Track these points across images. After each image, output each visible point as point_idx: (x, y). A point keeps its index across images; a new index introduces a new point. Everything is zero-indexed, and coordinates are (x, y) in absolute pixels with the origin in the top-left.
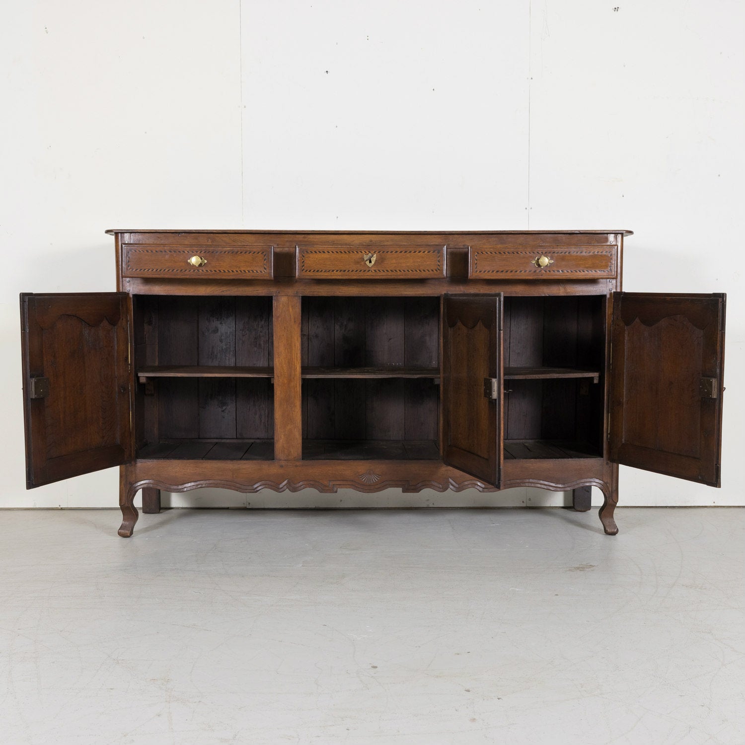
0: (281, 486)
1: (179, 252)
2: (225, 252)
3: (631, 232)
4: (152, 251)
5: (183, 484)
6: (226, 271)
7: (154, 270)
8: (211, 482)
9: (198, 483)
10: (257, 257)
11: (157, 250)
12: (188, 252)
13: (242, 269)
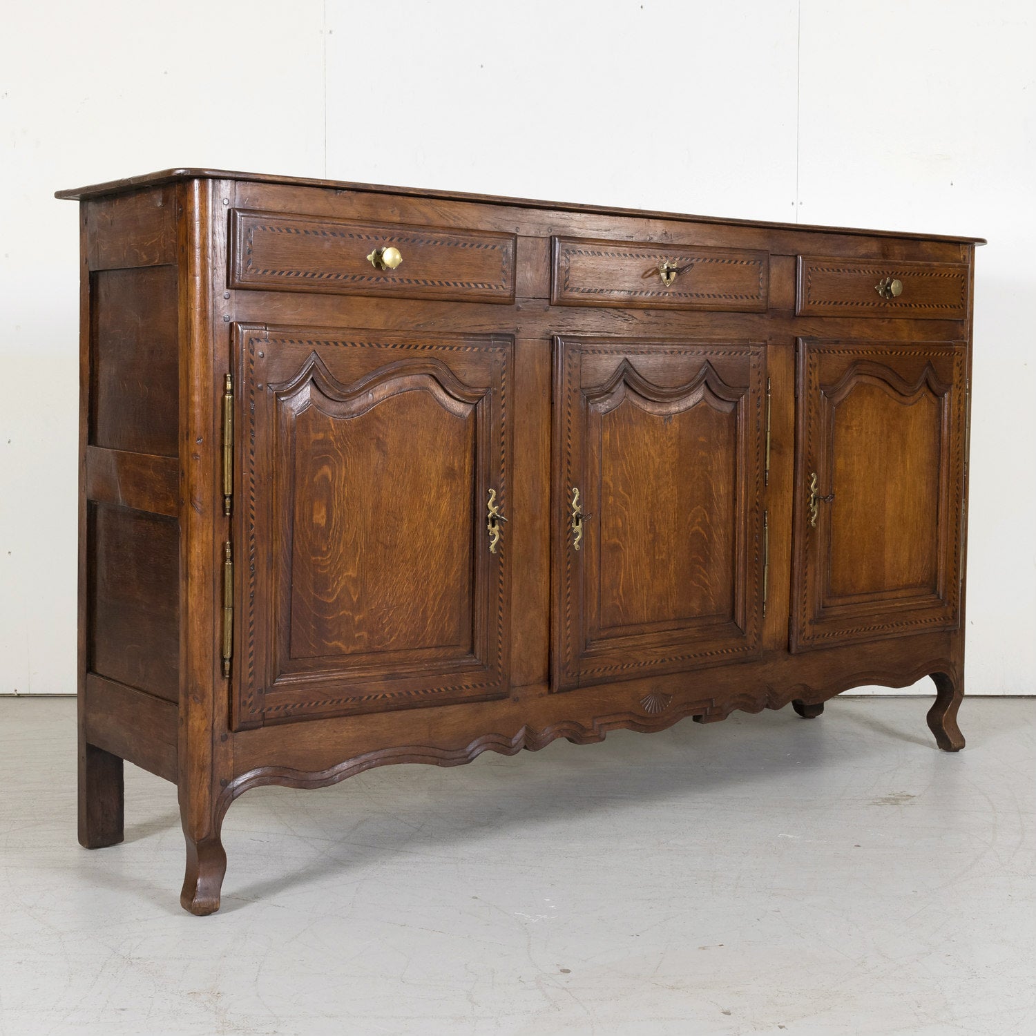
0: (514, 742)
1: (351, 236)
2: (436, 242)
3: (982, 241)
4: (297, 232)
5: (333, 766)
6: (437, 283)
7: (301, 275)
8: (388, 752)
9: (363, 757)
10: (490, 256)
11: (308, 229)
12: (367, 236)
13: (465, 280)
